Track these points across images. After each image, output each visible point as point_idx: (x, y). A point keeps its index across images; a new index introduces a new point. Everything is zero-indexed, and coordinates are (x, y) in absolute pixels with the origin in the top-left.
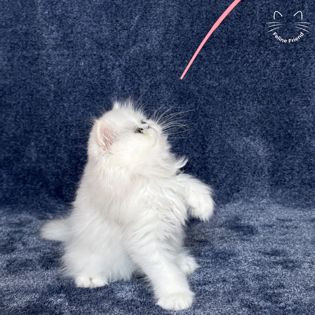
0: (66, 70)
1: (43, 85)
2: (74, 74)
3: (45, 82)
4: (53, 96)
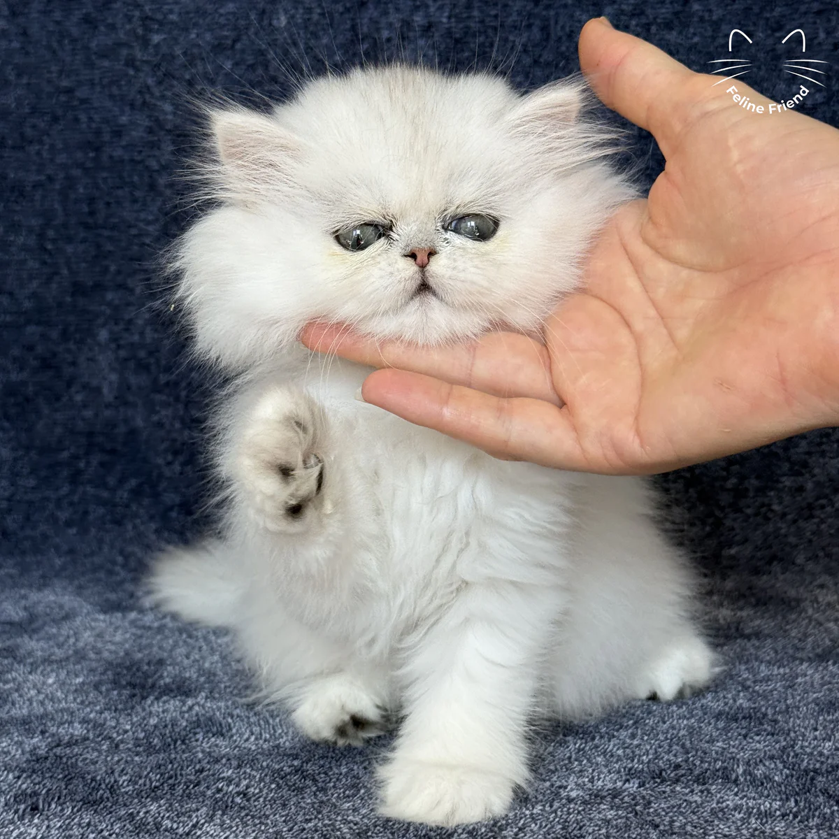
0: (218, 48)
1: (132, 106)
2: (251, 62)
3: (140, 92)
4: (171, 148)
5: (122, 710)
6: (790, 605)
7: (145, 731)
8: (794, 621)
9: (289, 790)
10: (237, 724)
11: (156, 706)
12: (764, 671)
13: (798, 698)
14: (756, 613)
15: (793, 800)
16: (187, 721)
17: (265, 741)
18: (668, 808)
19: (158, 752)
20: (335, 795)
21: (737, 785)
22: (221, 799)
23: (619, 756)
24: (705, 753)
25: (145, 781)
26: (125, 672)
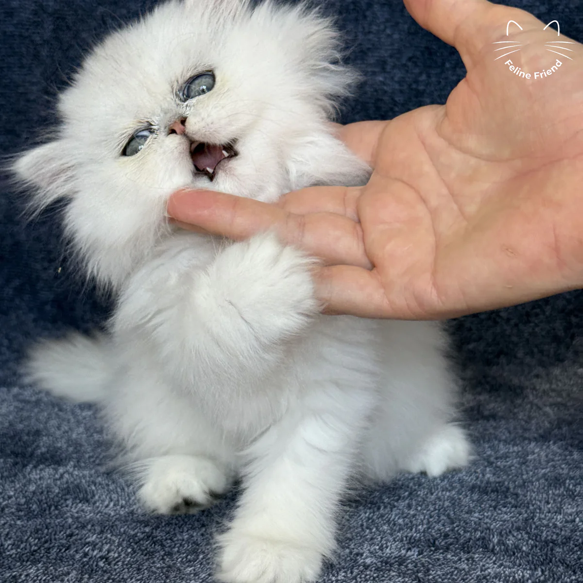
5: (8, 477)
6: (516, 392)
7: (26, 497)
8: (520, 405)
9: (142, 554)
10: (99, 491)
11: (34, 473)
12: (503, 449)
13: (531, 473)
14: (490, 397)
15: (539, 569)
16: (59, 488)
17: (122, 507)
18: (443, 575)
19: (36, 517)
20: (180, 560)
21: (495, 554)
22: (88, 563)
23: (400, 525)
24: (467, 523)
25: (26, 545)
26: (9, 441)
